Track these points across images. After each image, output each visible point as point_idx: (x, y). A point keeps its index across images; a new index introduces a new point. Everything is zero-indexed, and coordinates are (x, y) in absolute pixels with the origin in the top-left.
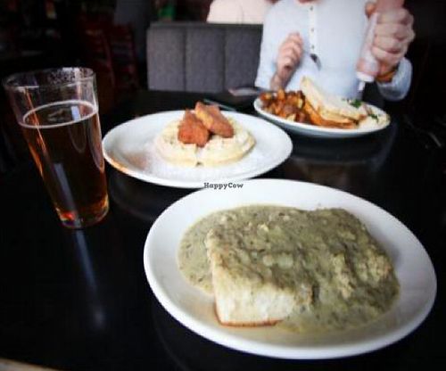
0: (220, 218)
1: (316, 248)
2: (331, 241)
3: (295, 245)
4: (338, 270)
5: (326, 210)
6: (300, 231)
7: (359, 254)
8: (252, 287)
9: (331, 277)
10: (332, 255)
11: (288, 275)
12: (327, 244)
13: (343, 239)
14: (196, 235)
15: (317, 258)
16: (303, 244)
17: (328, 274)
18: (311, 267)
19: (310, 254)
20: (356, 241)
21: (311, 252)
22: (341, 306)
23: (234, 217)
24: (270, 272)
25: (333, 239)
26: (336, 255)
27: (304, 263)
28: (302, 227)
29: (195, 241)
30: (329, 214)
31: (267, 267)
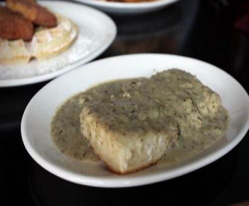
0: (78, 102)
1: (169, 100)
2: (177, 93)
3: (155, 102)
4: (189, 110)
5: (164, 72)
6: (153, 91)
7: (198, 97)
8: (140, 136)
9: (185, 117)
10: (182, 101)
11: (158, 123)
12: (176, 95)
13: (185, 89)
14: (62, 121)
15: (172, 107)
16: (160, 100)
17: (183, 116)
18: (171, 113)
19: (167, 105)
20: (193, 88)
21: (167, 103)
22: (197, 135)
23: (90, 97)
24: (146, 123)
25: (178, 91)
26: (185, 101)
27: (166, 112)
28: (153, 88)
29: (65, 126)
30: (168, 74)
31: (143, 121)
